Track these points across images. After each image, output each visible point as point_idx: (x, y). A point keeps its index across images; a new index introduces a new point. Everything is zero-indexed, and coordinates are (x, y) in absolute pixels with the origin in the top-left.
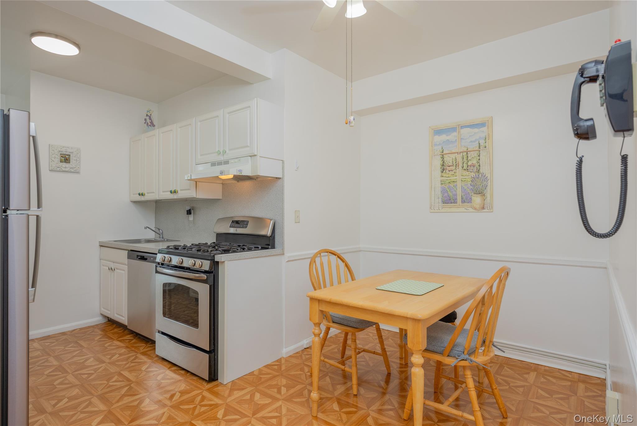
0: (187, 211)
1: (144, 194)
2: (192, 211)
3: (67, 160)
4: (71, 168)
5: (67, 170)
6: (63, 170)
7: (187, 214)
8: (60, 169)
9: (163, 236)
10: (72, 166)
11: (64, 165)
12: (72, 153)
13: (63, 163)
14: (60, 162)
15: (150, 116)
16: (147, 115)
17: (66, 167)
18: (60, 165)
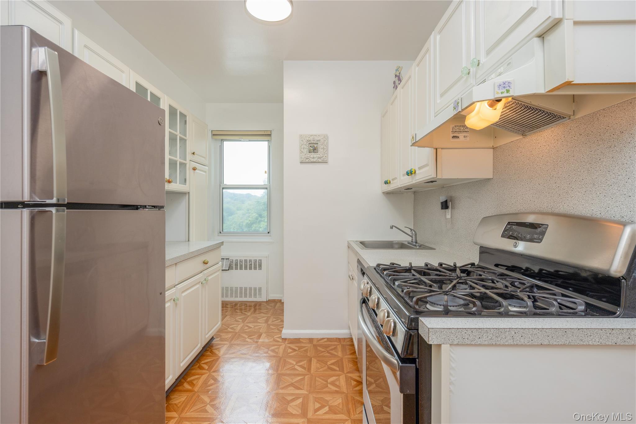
0: (442, 203)
1: (389, 182)
2: (450, 204)
3: (315, 149)
4: (319, 158)
5: (315, 160)
6: (312, 160)
7: (442, 208)
8: (309, 160)
9: (416, 240)
10: (319, 156)
11: (313, 155)
12: (319, 141)
13: (311, 153)
14: (309, 153)
15: (399, 76)
16: (396, 75)
17: (313, 157)
18: (309, 155)
